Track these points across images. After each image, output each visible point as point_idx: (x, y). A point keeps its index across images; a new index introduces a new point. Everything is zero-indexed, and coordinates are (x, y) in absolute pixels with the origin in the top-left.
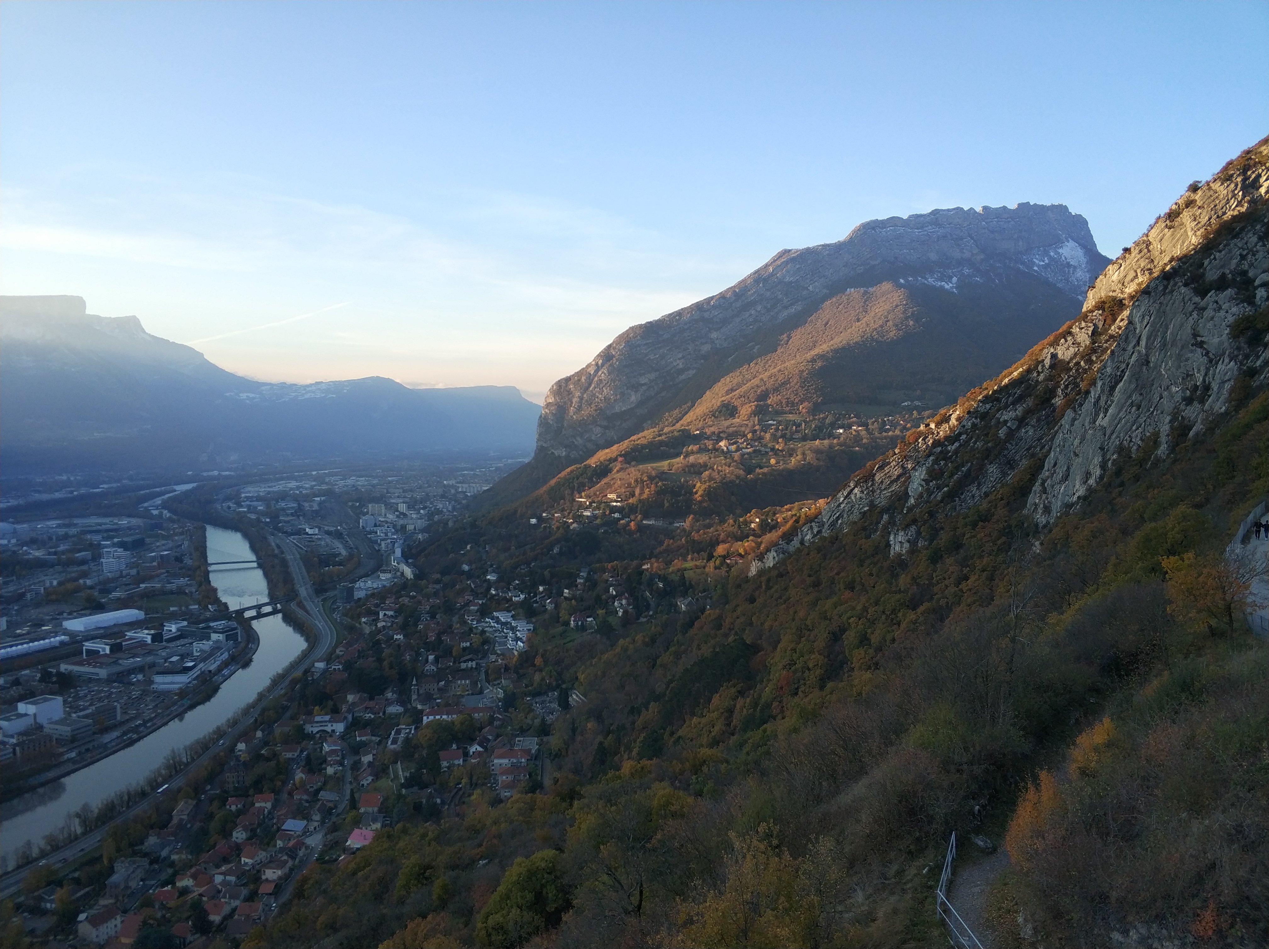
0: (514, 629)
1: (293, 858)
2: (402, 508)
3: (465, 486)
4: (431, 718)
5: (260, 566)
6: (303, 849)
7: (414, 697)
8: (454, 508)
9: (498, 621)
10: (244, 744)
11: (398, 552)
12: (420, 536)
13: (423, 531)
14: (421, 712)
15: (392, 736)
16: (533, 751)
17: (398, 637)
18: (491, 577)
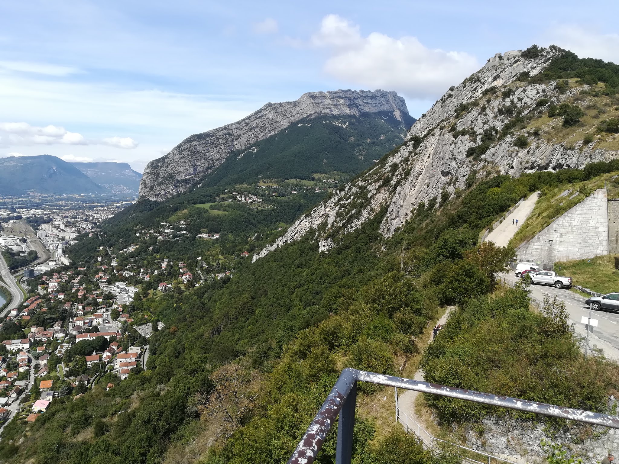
0: (127, 292)
2: (62, 227)
3: (98, 215)
4: (81, 339)
7: (71, 328)
8: (92, 228)
9: (118, 287)
11: (60, 251)
12: (72, 242)
13: (74, 239)
14: (75, 336)
15: (58, 350)
16: (138, 354)
17: (61, 296)
18: (114, 264)
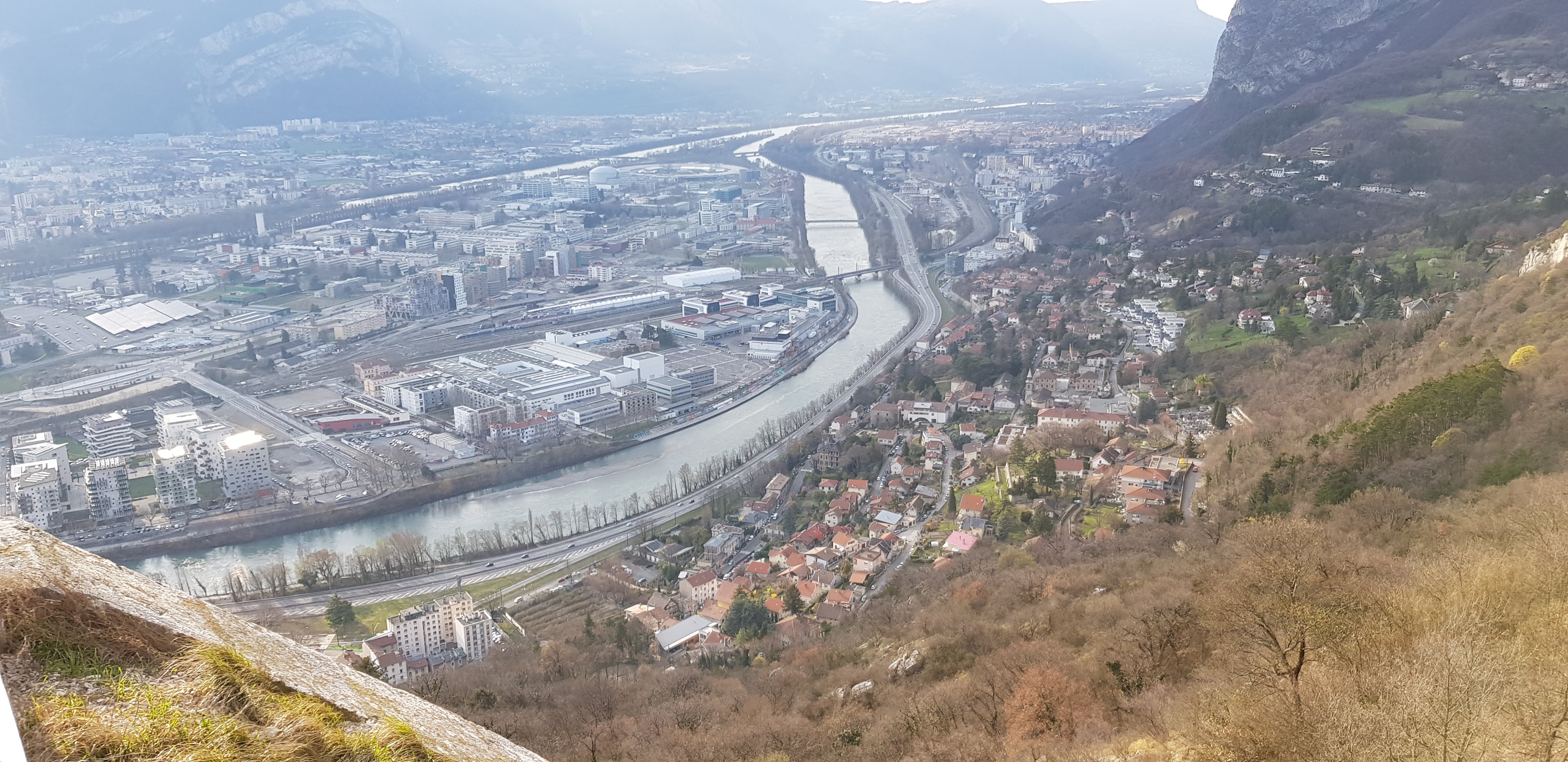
0: (1159, 323)
1: (887, 552)
2: (1028, 160)
3: (1109, 133)
4: (1047, 420)
5: (862, 226)
6: (897, 544)
7: (1029, 392)
8: (1093, 163)
9: (1139, 310)
10: (838, 424)
11: (1019, 217)
12: (1047, 198)
13: (1050, 191)
14: (1036, 411)
15: (999, 435)
16: (1173, 474)
17: (1013, 320)
18: (1135, 254)
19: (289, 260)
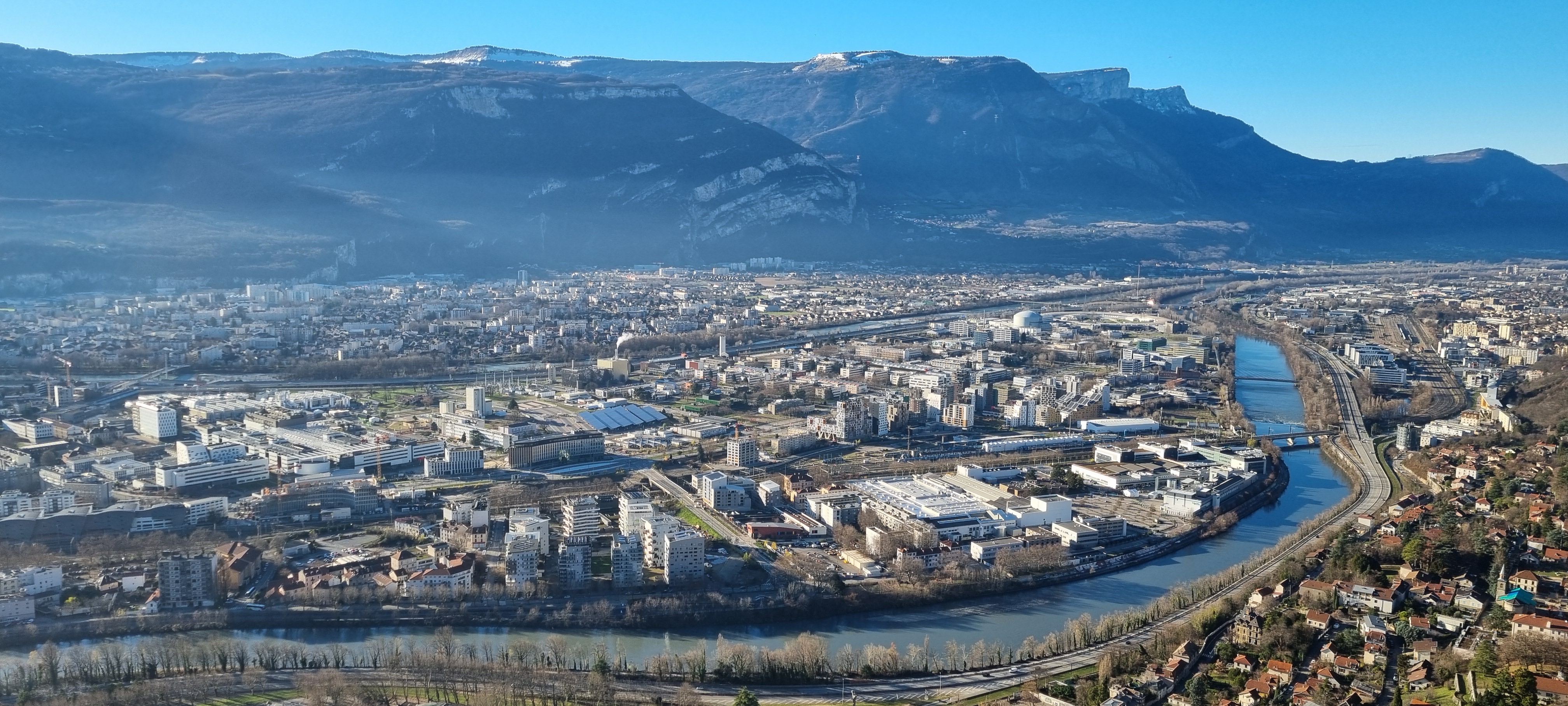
2: (1504, 331)
4: (1525, 627)
7: (1501, 592)
10: (1260, 596)
13: (1534, 366)
14: (1510, 615)
15: (1461, 636)
17: (1483, 506)
19: (742, 378)
